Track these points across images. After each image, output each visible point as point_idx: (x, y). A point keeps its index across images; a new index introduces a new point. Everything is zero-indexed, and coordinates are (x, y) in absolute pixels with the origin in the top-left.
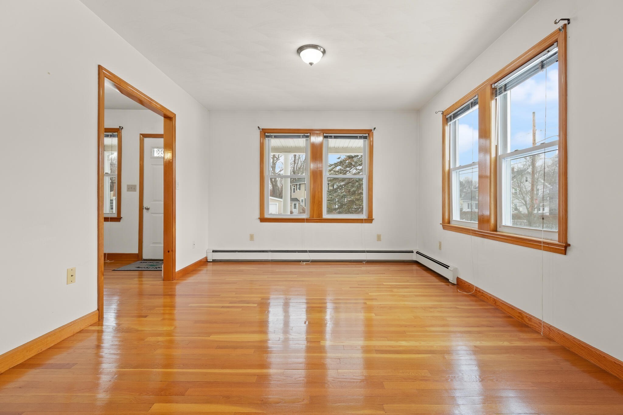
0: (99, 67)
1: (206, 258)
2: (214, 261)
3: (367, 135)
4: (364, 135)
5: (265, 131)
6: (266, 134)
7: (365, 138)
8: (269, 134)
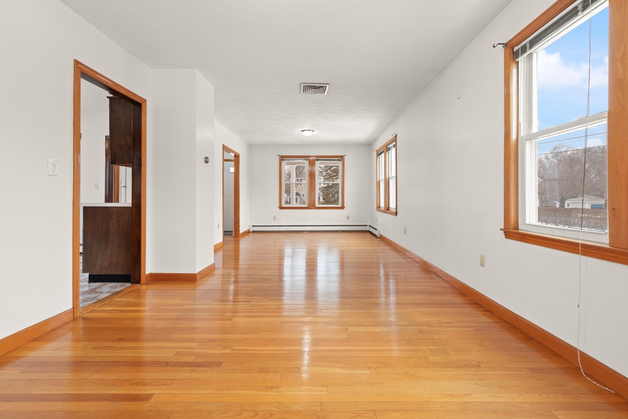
0: (223, 145)
1: (249, 230)
2: (254, 232)
3: (341, 159)
4: (340, 159)
5: (282, 157)
6: (283, 159)
7: (340, 160)
8: (284, 159)
